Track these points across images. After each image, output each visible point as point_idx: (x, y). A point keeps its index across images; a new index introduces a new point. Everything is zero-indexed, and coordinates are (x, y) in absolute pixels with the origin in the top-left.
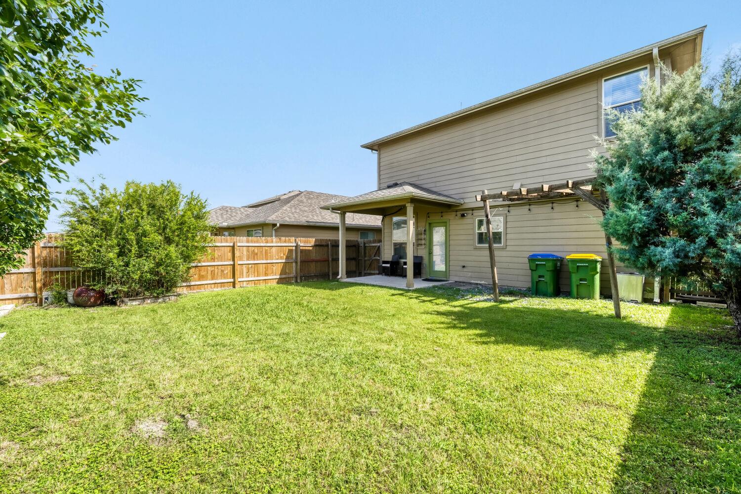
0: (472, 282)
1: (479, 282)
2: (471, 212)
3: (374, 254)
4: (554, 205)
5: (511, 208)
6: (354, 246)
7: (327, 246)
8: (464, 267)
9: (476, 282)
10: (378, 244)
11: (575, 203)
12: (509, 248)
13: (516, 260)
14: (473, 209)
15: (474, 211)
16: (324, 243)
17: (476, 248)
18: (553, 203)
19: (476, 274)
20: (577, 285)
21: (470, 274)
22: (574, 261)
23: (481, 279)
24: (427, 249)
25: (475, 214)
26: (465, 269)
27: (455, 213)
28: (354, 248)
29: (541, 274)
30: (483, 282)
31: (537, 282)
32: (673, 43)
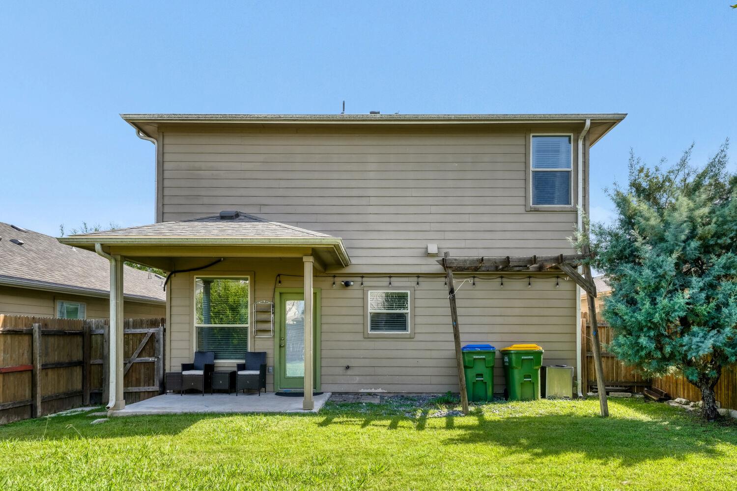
0: (362, 391)
1: (373, 391)
2: (360, 279)
3: (138, 351)
4: (476, 279)
5: (420, 279)
6: (81, 334)
7: (30, 333)
8: (348, 368)
9: (369, 391)
10: (152, 330)
11: (499, 280)
12: (418, 337)
13: (428, 354)
14: (362, 276)
15: (364, 279)
16: (22, 327)
17: (368, 338)
18: (474, 277)
19: (368, 377)
20: (522, 384)
21: (358, 378)
22: (519, 353)
23: (376, 384)
24: (277, 340)
25: (365, 284)
26: (349, 372)
27: (331, 279)
28: (80, 339)
29: (479, 372)
30: (380, 390)
31: (474, 383)
32: (602, 120)
